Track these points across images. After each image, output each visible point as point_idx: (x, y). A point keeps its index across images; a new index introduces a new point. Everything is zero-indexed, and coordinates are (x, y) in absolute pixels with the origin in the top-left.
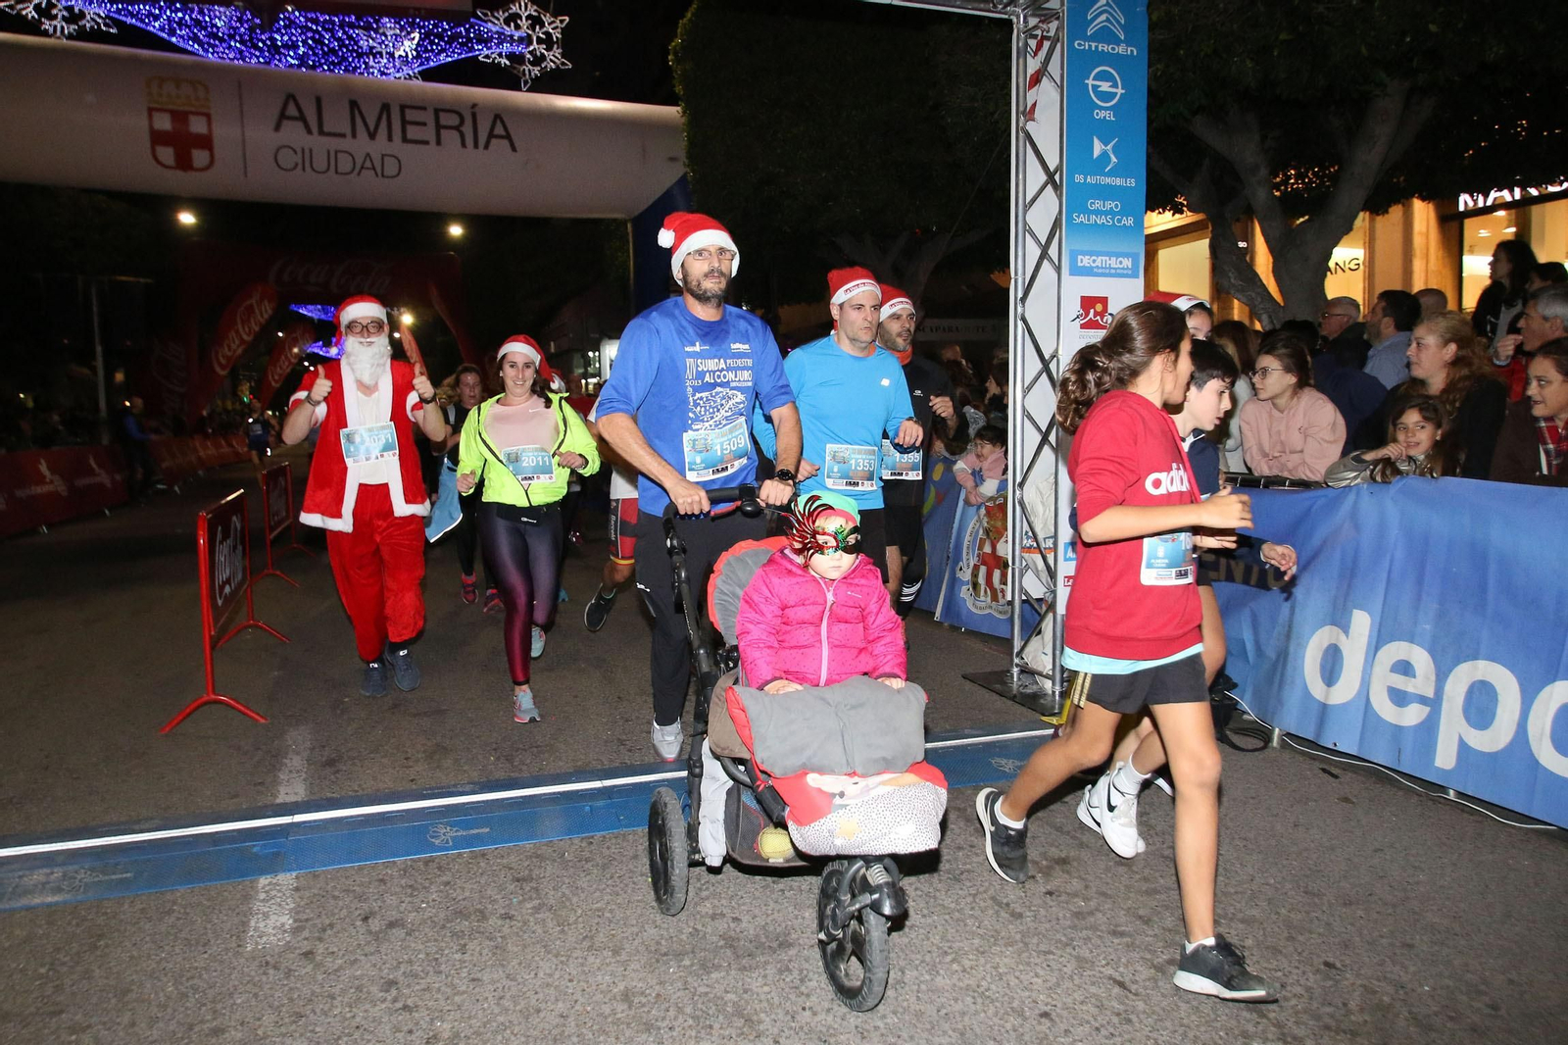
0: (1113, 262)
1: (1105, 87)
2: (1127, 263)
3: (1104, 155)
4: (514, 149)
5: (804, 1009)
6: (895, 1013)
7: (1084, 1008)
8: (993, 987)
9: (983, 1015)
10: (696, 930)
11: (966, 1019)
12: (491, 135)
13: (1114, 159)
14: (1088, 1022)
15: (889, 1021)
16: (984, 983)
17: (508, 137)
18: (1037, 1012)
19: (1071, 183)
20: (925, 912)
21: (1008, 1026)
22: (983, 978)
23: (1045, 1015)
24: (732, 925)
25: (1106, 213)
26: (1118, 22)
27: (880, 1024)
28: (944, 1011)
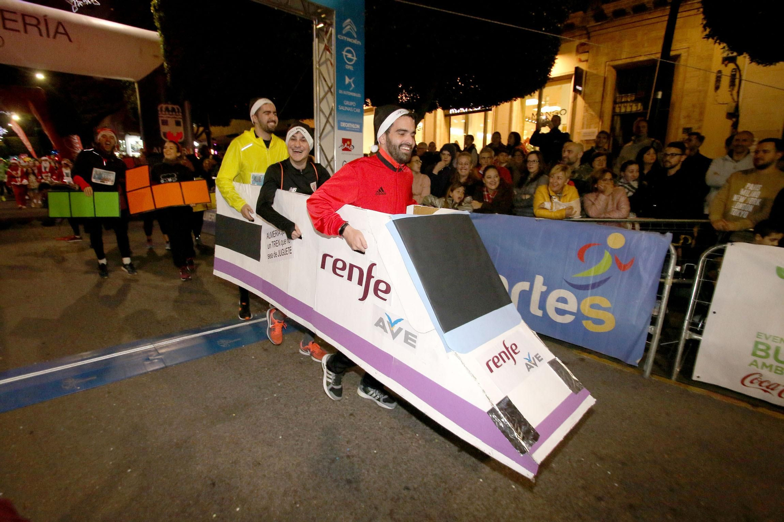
0: (353, 126)
1: (350, 56)
2: (358, 126)
3: (350, 84)
4: (70, 40)
5: (260, 433)
6: (296, 426)
7: (364, 409)
8: (331, 407)
9: (329, 419)
10: (207, 406)
11: (324, 423)
12: (57, 32)
13: (353, 85)
14: (367, 414)
15: (295, 430)
16: (328, 406)
17: (66, 34)
18: (348, 414)
19: (338, 94)
20: (301, 380)
21: (339, 422)
22: (328, 404)
23: (351, 415)
24: (223, 401)
25: (350, 106)
26: (354, 30)
27: (291, 432)
28: (315, 421)
